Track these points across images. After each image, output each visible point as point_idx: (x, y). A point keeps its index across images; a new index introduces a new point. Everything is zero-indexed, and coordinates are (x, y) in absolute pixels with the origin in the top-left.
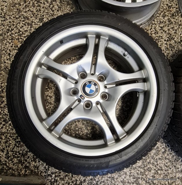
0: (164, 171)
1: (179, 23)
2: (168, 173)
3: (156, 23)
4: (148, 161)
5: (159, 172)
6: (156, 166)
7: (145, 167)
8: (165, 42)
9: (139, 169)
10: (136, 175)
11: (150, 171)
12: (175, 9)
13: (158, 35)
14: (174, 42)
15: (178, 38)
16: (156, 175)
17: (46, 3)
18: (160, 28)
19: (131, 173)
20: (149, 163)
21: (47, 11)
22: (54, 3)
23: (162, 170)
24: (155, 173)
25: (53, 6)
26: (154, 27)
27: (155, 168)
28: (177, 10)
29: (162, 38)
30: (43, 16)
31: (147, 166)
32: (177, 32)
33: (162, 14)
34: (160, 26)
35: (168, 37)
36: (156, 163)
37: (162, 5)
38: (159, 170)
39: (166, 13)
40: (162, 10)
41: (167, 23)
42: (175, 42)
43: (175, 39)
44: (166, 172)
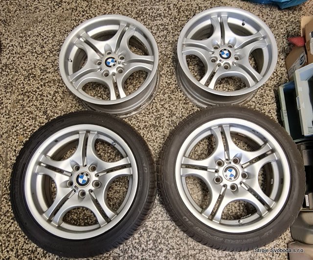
0: (176, 250)
1: (180, 99)
2: (180, 251)
3: (157, 101)
4: (159, 241)
5: (171, 251)
6: (167, 246)
7: (156, 248)
8: (167, 119)
9: (151, 251)
10: (148, 257)
11: (162, 252)
12: (174, 85)
13: (160, 113)
14: (175, 117)
15: (179, 113)
16: (168, 255)
17: (48, 95)
18: (161, 106)
19: (142, 256)
20: (160, 243)
21: (50, 104)
22: (56, 94)
23: (174, 249)
24: (167, 253)
25: (56, 98)
26: (155, 106)
27: (166, 248)
28: (177, 86)
29: (164, 116)
30: (47, 108)
31: (158, 247)
32: (178, 108)
33: (162, 92)
34: (161, 103)
35: (169, 114)
36: (167, 243)
37: (162, 83)
38: (170, 249)
39: (166, 91)
40: (162, 88)
41: (168, 100)
42: (177, 118)
43: (176, 115)
44: (178, 251)
